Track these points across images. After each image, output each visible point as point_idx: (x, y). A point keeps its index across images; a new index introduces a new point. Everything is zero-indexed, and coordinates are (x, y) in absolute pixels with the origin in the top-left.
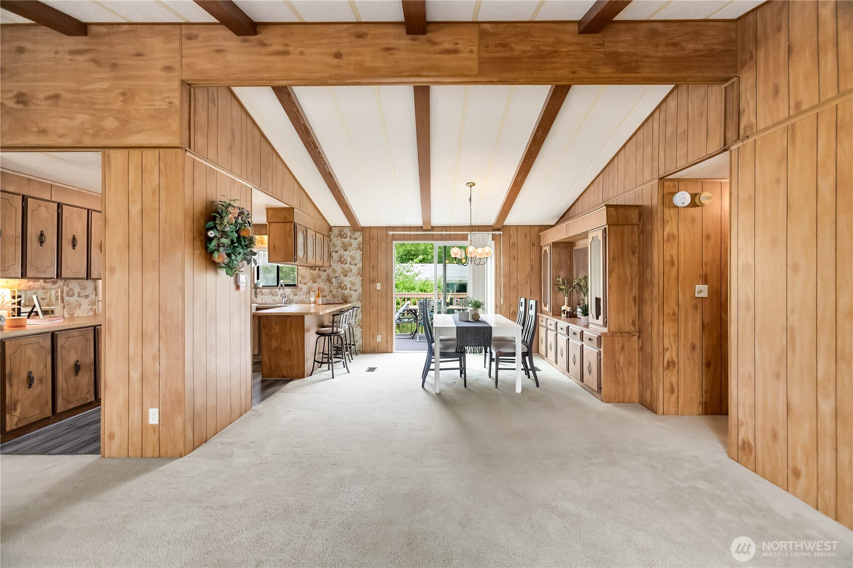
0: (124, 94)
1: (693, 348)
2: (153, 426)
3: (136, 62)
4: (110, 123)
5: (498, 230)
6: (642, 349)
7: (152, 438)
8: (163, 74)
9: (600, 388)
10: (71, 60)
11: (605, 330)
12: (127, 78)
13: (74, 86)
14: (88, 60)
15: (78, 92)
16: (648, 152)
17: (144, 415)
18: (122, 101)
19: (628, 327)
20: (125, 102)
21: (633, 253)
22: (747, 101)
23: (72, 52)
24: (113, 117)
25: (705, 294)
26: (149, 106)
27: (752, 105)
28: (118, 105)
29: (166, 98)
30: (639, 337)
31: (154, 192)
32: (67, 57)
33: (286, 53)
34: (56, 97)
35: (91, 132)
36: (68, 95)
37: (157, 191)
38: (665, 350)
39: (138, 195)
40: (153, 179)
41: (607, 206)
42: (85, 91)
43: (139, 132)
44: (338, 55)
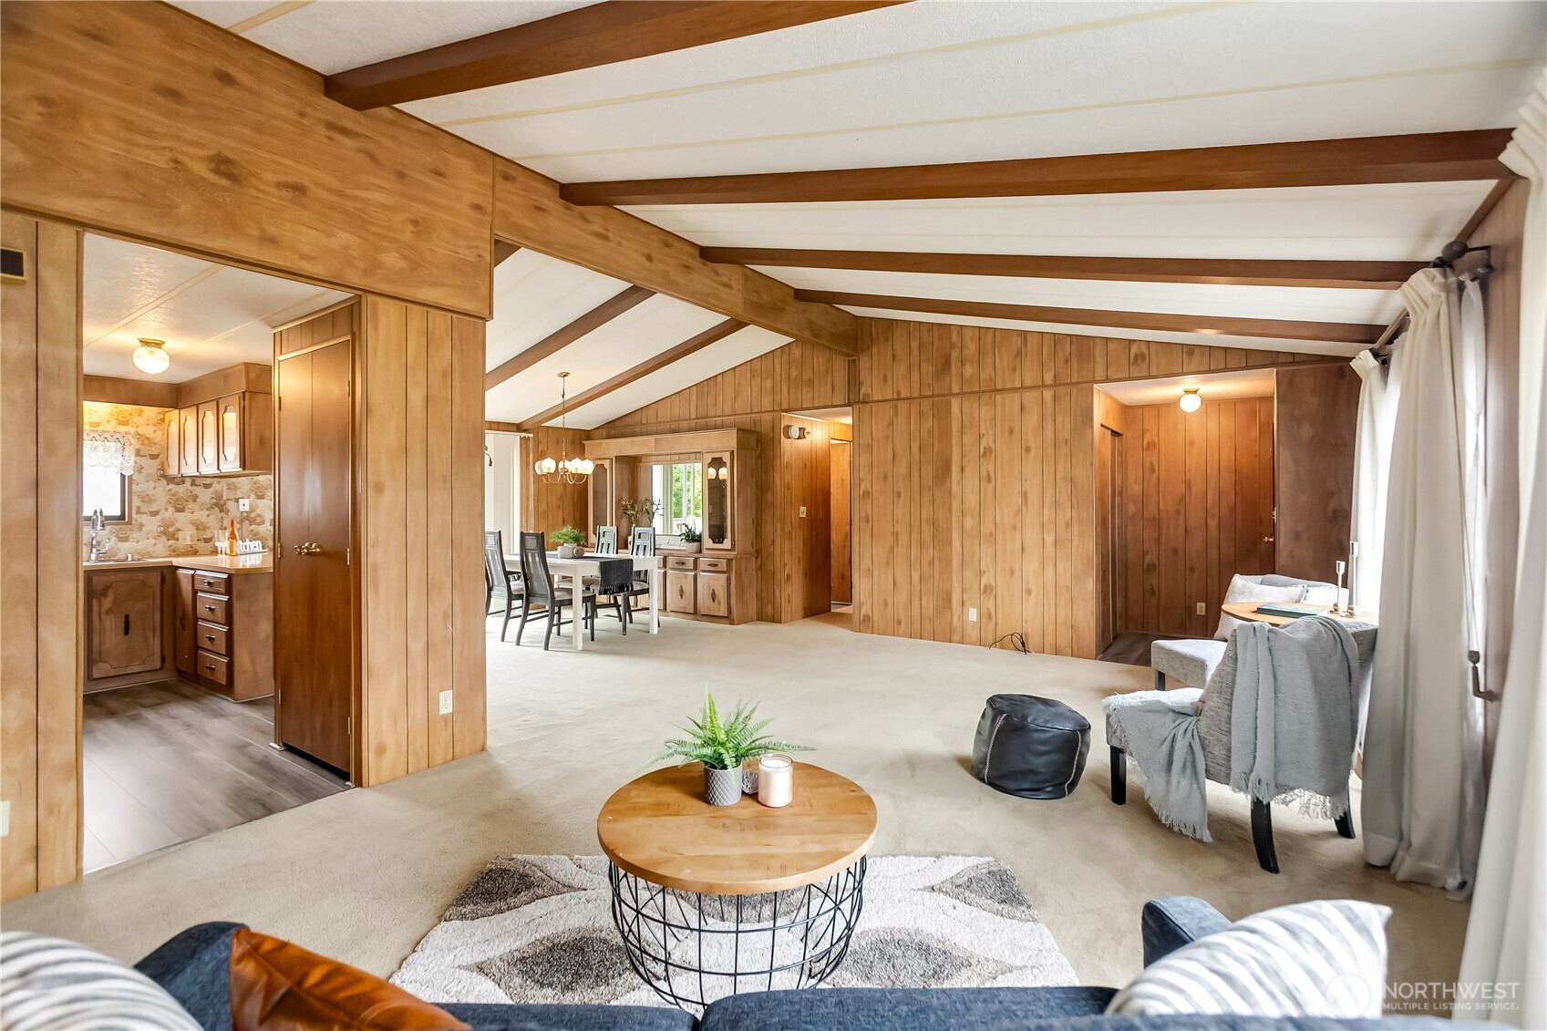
0: (415, 223)
1: (799, 562)
2: (445, 718)
3: (431, 180)
4: (392, 259)
5: (525, 431)
6: (760, 568)
7: (442, 736)
8: (472, 213)
9: (730, 611)
10: (329, 137)
11: (735, 553)
12: (423, 201)
13: (333, 182)
14: (359, 150)
15: (341, 194)
16: (769, 384)
17: (430, 703)
18: (412, 232)
19: (750, 549)
20: (417, 234)
21: (752, 476)
22: (864, 375)
23: (331, 126)
24: (398, 252)
25: (804, 515)
26: (451, 251)
27: (869, 381)
28: (406, 235)
29: (474, 247)
30: (757, 558)
31: (444, 375)
32: (323, 131)
33: (606, 238)
34: (299, 189)
35: (360, 265)
36: (322, 194)
37: (448, 374)
38: (785, 565)
39: (421, 376)
40: (443, 356)
41: (738, 430)
42: (355, 198)
43: (436, 284)
44: (649, 258)
